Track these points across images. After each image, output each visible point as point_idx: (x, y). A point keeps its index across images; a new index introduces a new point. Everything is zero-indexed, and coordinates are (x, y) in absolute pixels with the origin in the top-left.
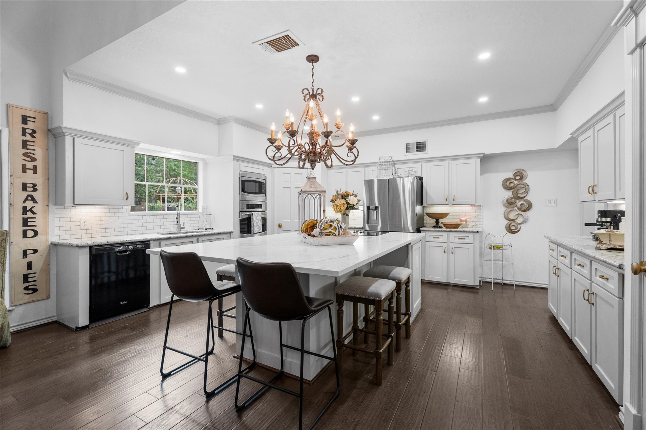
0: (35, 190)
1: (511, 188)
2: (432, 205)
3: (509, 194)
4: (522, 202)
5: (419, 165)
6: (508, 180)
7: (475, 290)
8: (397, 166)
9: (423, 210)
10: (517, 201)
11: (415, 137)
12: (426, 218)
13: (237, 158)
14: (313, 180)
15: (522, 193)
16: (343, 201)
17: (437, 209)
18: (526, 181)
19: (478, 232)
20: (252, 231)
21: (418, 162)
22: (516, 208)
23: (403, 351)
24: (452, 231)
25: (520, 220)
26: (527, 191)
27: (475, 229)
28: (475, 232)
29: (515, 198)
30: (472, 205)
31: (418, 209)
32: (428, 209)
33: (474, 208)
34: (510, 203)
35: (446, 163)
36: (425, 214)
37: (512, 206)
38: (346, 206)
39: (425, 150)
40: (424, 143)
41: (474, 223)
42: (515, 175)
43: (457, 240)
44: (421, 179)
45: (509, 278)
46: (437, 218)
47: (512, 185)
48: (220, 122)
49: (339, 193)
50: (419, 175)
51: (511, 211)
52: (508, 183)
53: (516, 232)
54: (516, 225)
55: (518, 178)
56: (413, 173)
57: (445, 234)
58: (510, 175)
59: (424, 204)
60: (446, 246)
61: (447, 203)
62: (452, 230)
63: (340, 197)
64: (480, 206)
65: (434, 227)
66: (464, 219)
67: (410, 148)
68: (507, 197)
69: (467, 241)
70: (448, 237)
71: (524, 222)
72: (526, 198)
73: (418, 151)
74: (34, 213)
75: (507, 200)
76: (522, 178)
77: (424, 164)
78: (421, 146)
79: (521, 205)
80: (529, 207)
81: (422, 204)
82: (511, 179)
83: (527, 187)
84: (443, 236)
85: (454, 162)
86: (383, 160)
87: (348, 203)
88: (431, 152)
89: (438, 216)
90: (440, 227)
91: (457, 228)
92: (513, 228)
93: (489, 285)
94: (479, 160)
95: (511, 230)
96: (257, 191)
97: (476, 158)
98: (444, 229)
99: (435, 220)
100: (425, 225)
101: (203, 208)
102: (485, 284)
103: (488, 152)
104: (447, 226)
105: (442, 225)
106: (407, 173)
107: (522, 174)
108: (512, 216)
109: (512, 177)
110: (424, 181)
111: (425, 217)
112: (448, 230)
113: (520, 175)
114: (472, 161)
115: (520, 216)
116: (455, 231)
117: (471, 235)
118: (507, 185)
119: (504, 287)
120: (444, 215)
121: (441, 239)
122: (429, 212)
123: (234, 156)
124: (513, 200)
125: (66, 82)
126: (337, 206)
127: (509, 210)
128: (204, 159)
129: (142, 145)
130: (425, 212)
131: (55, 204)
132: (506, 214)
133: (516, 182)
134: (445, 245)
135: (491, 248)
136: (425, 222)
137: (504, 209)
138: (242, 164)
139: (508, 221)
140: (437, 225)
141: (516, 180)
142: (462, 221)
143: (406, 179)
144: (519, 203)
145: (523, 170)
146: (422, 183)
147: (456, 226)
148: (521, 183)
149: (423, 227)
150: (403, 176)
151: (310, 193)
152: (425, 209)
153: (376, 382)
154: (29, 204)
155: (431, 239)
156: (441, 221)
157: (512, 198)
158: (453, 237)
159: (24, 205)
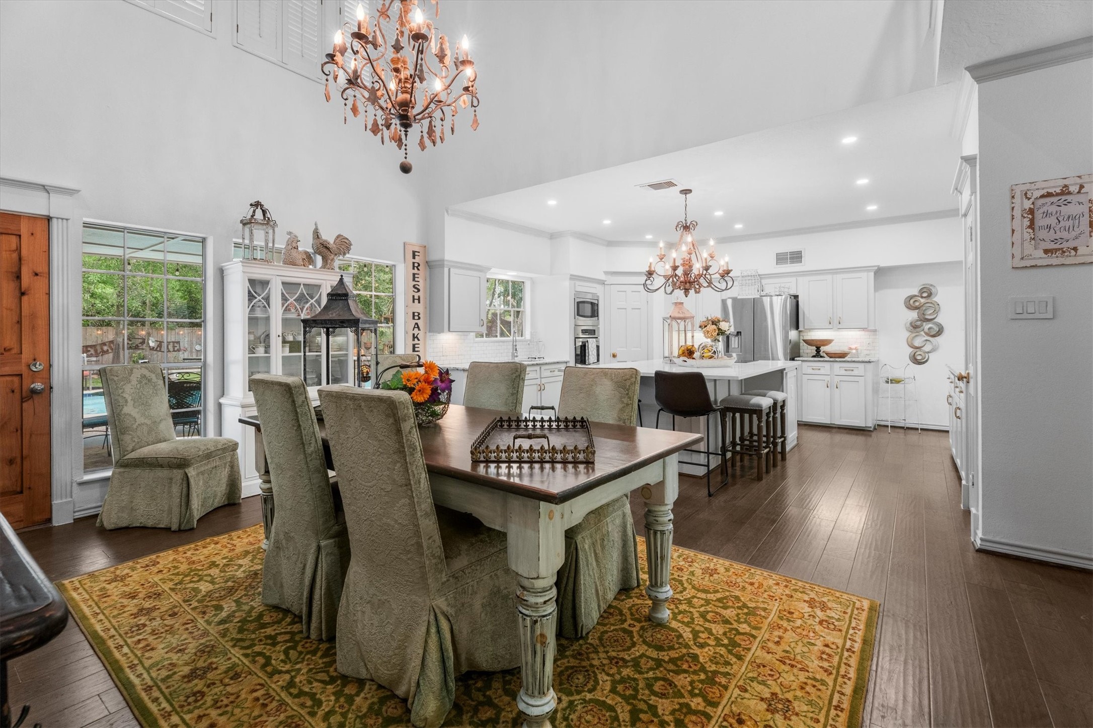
0: (419, 318)
1: (916, 308)
2: (810, 329)
3: (914, 315)
4: (930, 325)
5: (793, 280)
6: (911, 297)
7: (867, 433)
8: (764, 282)
9: (800, 336)
10: (924, 324)
11: (788, 245)
12: (804, 346)
13: (573, 278)
14: (680, 306)
15: (930, 314)
16: (714, 327)
17: (818, 335)
18: (936, 299)
19: (869, 362)
20: (587, 361)
21: (791, 276)
22: (922, 333)
23: (779, 467)
24: (837, 361)
25: (927, 348)
26: (936, 312)
27: (867, 359)
28: (866, 362)
29: (921, 320)
30: (864, 329)
31: (793, 335)
32: (806, 334)
33: (867, 333)
34: (914, 327)
35: (829, 277)
36: (802, 341)
37: (918, 330)
38: (717, 332)
39: (801, 262)
40: (800, 252)
41: (868, 352)
42: (921, 291)
43: (843, 372)
44: (796, 297)
45: (912, 421)
46: (818, 347)
47: (917, 304)
48: (553, 236)
49: (710, 318)
50: (793, 292)
51: (916, 336)
52: (912, 301)
53: (924, 363)
54: (923, 355)
55: (925, 295)
56: (786, 290)
57: (827, 365)
58: (915, 292)
59: (800, 329)
60: (829, 380)
61: (831, 326)
62: (837, 359)
63: (710, 323)
64: (875, 331)
65: (814, 356)
66: (853, 347)
67: (781, 258)
68: (910, 319)
69: (856, 372)
70: (831, 367)
71: (933, 350)
72: (935, 320)
73: (792, 263)
74: (419, 340)
75: (911, 324)
76: (930, 295)
77: (800, 279)
78: (796, 257)
79: (930, 329)
80: (940, 332)
81: (797, 327)
82: (916, 296)
83: (937, 306)
84: (825, 367)
85: (839, 277)
86: (746, 274)
87: (719, 329)
88: (808, 263)
89: (818, 343)
90: (821, 357)
91: (844, 357)
92: (919, 358)
93: (885, 429)
94: (872, 274)
95: (916, 361)
96: (589, 314)
97: (869, 271)
98: (827, 359)
99: (814, 348)
100: (801, 354)
101: (532, 334)
102: (880, 427)
103: (883, 264)
104: (830, 355)
105: (825, 355)
106: (777, 290)
107: (930, 290)
108: (917, 343)
109: (917, 294)
110: (800, 299)
111: (801, 345)
112: (832, 359)
113: (927, 292)
114: (864, 275)
115: (928, 342)
116: (840, 362)
117: (861, 366)
118: (910, 304)
119: (907, 431)
120: (827, 342)
121: (822, 371)
122: (806, 338)
123: (571, 275)
124: (919, 323)
125: (447, 219)
126: (708, 332)
127: (914, 335)
128: (531, 278)
129: (493, 270)
130: (801, 338)
131: (430, 331)
132: (909, 340)
133: (923, 301)
134: (827, 378)
135: (887, 382)
136: (801, 351)
137: (907, 334)
138: (578, 283)
139: (912, 349)
140: (818, 354)
141: (922, 297)
142: (850, 349)
143: (775, 298)
144: (927, 326)
145: (931, 285)
146: (797, 303)
147: (842, 355)
148: (929, 301)
149: (799, 357)
150: (773, 294)
151: (675, 318)
152: (801, 334)
153: (759, 478)
154: (416, 331)
155: (810, 371)
156: (823, 349)
157: (917, 321)
158: (838, 367)
159: (413, 332)
